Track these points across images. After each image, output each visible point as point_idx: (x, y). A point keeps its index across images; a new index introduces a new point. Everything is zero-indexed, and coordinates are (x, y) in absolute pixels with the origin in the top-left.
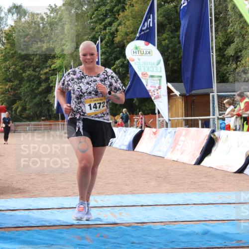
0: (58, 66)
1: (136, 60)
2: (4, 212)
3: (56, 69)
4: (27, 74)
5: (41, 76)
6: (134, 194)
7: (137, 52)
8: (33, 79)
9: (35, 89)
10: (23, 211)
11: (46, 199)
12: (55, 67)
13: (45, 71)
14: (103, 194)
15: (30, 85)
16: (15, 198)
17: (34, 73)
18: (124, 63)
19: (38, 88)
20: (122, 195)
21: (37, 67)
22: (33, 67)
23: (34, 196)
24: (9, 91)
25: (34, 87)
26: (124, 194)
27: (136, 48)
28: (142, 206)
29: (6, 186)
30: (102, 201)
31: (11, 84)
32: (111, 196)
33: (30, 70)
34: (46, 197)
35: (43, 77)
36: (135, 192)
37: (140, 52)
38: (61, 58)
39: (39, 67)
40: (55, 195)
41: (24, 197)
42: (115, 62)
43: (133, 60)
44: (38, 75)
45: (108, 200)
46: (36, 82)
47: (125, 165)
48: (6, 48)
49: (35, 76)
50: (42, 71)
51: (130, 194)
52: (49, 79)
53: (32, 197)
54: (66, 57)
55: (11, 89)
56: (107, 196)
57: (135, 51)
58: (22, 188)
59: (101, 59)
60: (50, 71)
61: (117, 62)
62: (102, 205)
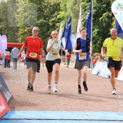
0: (62, 16)
1: (119, 14)
2: (22, 121)
3: (60, 18)
4: (40, 22)
5: (50, 23)
6: (114, 111)
7: (120, 8)
8: (44, 25)
9: (45, 32)
10: (36, 120)
11: (52, 112)
12: (60, 17)
13: (52, 20)
14: (92, 110)
15: (42, 29)
16: (30, 110)
17: (45, 21)
18: (109, 15)
19: (47, 32)
20: (106, 112)
21: (47, 17)
22: (44, 16)
23: (44, 110)
24: (27, 33)
25: (45, 31)
26: (107, 111)
27: (119, 5)
28: (120, 121)
29: (24, 101)
30: (91, 115)
31: (29, 28)
32: (98, 112)
33: (42, 19)
34: (52, 110)
35: (51, 24)
36: (115, 110)
37: (121, 8)
38: (64, 11)
39: (49, 17)
40: (58, 109)
41: (36, 110)
42: (103, 14)
43: (117, 14)
44: (47, 22)
45: (95, 115)
46: (46, 27)
47: (108, 89)
48: (26, 3)
49: (45, 23)
50: (50, 20)
51: (112, 111)
52: (55, 26)
53: (42, 111)
54: (67, 10)
55: (28, 32)
56: (95, 112)
57: (118, 7)
58: (35, 103)
59: (93, 12)
60: (56, 19)
61: (104, 14)
62: (92, 119)
